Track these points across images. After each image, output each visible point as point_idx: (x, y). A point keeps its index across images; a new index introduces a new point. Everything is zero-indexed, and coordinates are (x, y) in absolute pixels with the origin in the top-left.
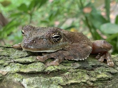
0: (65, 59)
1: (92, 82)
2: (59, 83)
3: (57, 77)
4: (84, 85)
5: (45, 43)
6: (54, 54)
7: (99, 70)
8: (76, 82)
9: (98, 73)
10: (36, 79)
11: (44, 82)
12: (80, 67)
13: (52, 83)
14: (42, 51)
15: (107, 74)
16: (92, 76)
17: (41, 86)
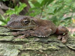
0: (31, 35)
1: (43, 50)
2: (19, 48)
3: (19, 45)
4: (36, 52)
5: (19, 25)
6: (24, 32)
7: (51, 44)
8: (32, 49)
9: (50, 46)
10: (4, 45)
11: (9, 47)
12: (38, 41)
13: (14, 48)
14: (17, 30)
15: (56, 47)
16: (44, 47)
17: (6, 49)
